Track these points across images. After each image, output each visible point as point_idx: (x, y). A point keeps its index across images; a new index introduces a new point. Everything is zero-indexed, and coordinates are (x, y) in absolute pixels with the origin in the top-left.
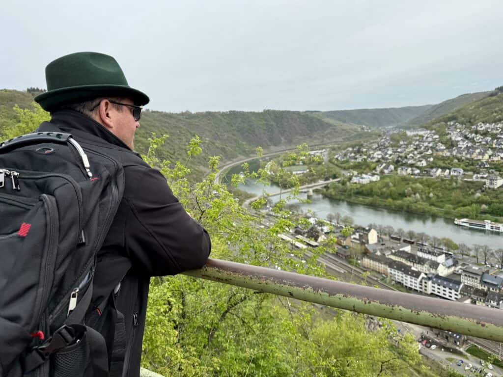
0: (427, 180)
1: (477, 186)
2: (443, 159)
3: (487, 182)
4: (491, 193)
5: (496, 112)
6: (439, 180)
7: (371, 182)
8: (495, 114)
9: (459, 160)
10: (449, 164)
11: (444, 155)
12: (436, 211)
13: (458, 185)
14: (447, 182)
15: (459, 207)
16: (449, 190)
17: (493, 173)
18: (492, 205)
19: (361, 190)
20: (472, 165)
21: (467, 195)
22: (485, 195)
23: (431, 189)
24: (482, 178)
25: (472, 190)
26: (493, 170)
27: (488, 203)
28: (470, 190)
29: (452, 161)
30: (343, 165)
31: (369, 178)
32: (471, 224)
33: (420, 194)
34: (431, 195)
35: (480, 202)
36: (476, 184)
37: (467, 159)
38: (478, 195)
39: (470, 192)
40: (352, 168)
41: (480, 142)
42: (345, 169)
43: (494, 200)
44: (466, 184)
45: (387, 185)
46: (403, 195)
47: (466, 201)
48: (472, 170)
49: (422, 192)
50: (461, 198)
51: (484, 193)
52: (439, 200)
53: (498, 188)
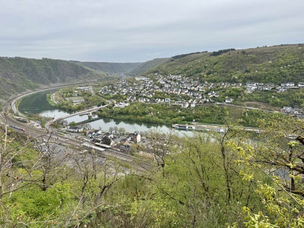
0: (155, 105)
1: (178, 107)
2: (160, 93)
3: (182, 105)
4: (185, 111)
5: (177, 69)
6: (160, 105)
7: (126, 107)
8: (176, 71)
9: (167, 94)
10: (163, 96)
11: (159, 91)
12: (162, 121)
13: (170, 107)
14: (164, 105)
15: (172, 118)
16: (166, 110)
17: (183, 100)
18: (186, 116)
19: (121, 112)
20: (174, 97)
21: (174, 112)
22: (182, 112)
23: (158, 110)
24: (179, 103)
25: (177, 109)
26: (183, 99)
27: (185, 116)
28: (175, 110)
29: (164, 94)
30: (106, 97)
31: (124, 104)
32: (180, 126)
33: (153, 113)
34: (158, 113)
35: (181, 115)
36: (177, 106)
37: (171, 93)
38: (180, 112)
39: (176, 110)
40: (112, 99)
41: (174, 85)
42: (107, 99)
43: (187, 114)
44: (173, 106)
45: (135, 108)
46: (144, 114)
47: (175, 115)
48: (174, 99)
49: (153, 111)
50: (172, 114)
51: (182, 111)
52: (163, 115)
53: (187, 108)
